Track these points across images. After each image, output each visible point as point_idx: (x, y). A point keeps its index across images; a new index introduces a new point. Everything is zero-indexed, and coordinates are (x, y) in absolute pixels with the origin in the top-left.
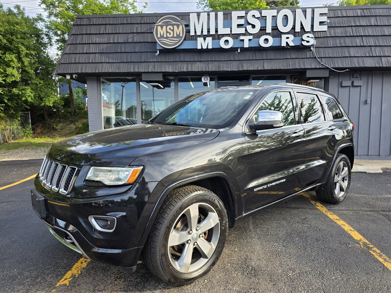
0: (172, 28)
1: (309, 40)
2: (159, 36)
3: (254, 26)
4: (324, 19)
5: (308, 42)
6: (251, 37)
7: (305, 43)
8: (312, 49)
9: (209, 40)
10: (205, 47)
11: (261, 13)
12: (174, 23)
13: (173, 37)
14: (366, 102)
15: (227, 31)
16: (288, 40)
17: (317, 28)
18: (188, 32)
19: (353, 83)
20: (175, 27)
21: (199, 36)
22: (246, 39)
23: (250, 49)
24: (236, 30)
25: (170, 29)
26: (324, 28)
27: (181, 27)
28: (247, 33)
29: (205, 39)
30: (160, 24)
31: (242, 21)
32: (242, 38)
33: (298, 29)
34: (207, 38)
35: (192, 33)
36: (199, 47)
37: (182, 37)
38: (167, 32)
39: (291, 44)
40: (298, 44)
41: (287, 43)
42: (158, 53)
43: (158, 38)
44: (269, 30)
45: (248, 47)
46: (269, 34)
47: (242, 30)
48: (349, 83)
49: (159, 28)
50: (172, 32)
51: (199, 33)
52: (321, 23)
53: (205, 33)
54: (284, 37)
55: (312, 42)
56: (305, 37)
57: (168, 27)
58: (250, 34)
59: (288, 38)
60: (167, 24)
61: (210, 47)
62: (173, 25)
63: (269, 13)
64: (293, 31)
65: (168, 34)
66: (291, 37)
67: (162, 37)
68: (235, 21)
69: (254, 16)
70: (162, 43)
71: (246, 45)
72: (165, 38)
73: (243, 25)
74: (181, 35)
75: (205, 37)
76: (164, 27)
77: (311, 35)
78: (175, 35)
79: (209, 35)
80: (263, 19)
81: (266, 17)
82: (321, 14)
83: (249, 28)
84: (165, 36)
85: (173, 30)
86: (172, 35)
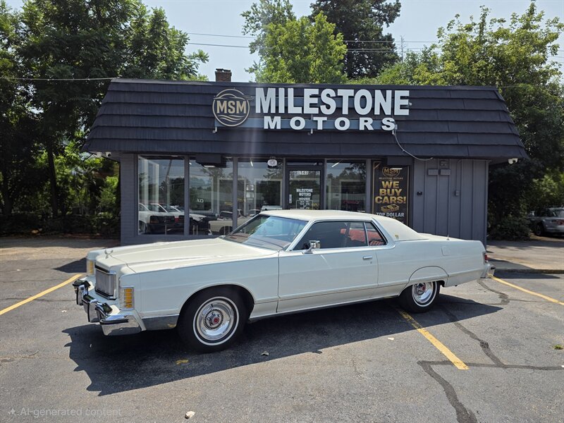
0: (234, 104)
1: (389, 125)
2: (218, 112)
3: (328, 107)
4: (406, 102)
5: (388, 126)
6: (325, 119)
7: (385, 128)
8: (393, 133)
9: (278, 119)
10: (272, 127)
11: (336, 93)
12: (236, 97)
13: (235, 114)
14: (455, 193)
15: (299, 110)
16: (366, 124)
17: (398, 112)
18: (253, 108)
19: (439, 172)
20: (238, 102)
21: (266, 115)
22: (320, 120)
23: (324, 132)
24: (308, 110)
25: (231, 104)
26: (406, 112)
27: (244, 103)
28: (321, 114)
29: (272, 118)
30: (220, 98)
31: (315, 101)
32: (315, 119)
33: (377, 112)
34: (275, 117)
35: (258, 110)
36: (266, 127)
37: (246, 114)
38: (228, 108)
39: (370, 128)
40: (378, 128)
41: (365, 126)
42: (216, 130)
43: (217, 114)
44: (345, 111)
45: (321, 129)
46: (345, 116)
47: (316, 111)
48: (436, 172)
49: (219, 102)
50: (234, 109)
51: (266, 111)
52: (402, 107)
53: (273, 111)
54: (362, 120)
55: (393, 127)
56: (385, 121)
57: (230, 102)
58: (324, 115)
59: (366, 121)
60: (228, 98)
61: (279, 127)
62: (235, 100)
63: (345, 93)
64: (371, 114)
65: (229, 110)
66: (370, 120)
67: (222, 113)
68: (308, 100)
69: (328, 95)
70: (222, 120)
71: (320, 127)
72: (225, 114)
73: (316, 104)
74: (245, 112)
75: (272, 116)
76: (225, 102)
77: (392, 120)
78: (238, 112)
79: (277, 114)
80: (339, 99)
81: (342, 97)
82: (402, 98)
83: (323, 108)
84: (226, 112)
85: (235, 106)
86: (233, 112)
